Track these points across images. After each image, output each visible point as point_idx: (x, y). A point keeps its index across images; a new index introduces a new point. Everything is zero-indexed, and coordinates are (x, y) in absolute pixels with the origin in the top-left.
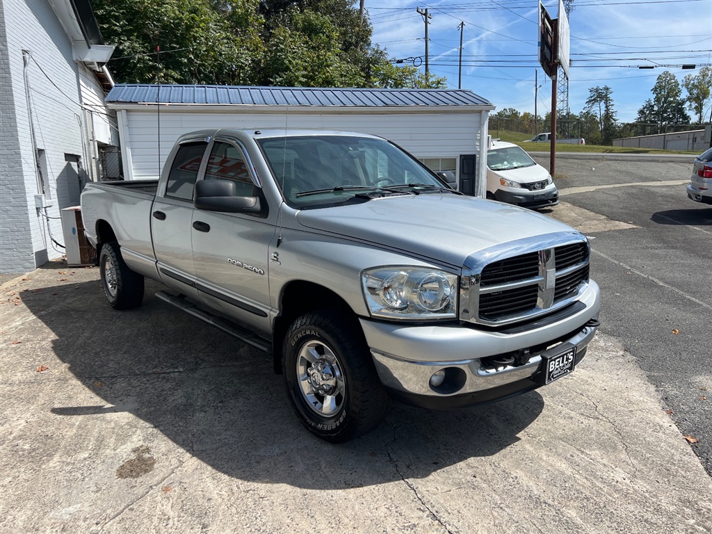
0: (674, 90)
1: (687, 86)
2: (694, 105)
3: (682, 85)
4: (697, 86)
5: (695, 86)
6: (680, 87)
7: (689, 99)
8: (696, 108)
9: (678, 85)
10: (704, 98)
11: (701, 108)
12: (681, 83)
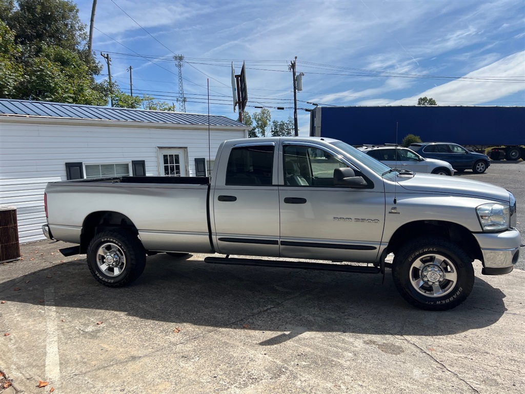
0: (249, 121)
1: (255, 119)
2: (260, 130)
3: (253, 119)
4: (260, 120)
5: (259, 120)
6: (251, 119)
7: (257, 127)
8: (262, 132)
9: (251, 118)
10: (265, 126)
11: (264, 133)
12: (252, 117)
